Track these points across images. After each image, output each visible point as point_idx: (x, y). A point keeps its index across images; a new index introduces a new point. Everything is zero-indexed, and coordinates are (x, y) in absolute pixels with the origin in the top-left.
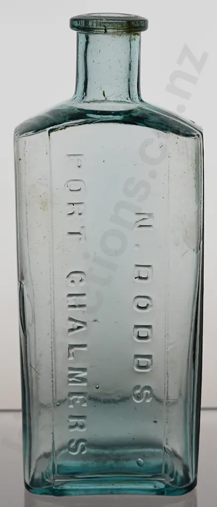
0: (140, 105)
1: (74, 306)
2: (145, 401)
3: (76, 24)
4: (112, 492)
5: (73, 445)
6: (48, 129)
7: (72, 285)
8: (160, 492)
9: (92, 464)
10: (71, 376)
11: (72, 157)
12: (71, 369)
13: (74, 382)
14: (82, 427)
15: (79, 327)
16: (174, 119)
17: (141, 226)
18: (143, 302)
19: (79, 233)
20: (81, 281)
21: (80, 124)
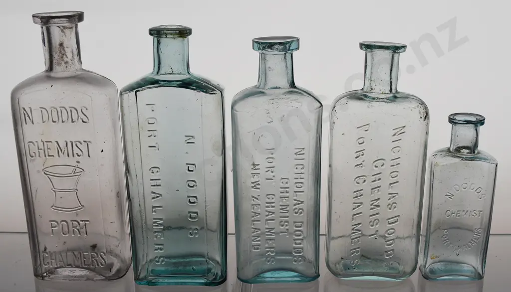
0: (188, 76)
1: (154, 186)
2: (195, 236)
3: (152, 32)
4: (182, 283)
5: (157, 259)
6: (135, 90)
7: (153, 174)
8: (206, 284)
9: (170, 268)
10: (154, 222)
11: (149, 106)
12: (154, 219)
13: (156, 226)
14: (161, 249)
15: (157, 197)
16: (206, 84)
17: (188, 143)
18: (192, 184)
19: (155, 147)
20: (157, 172)
21: (156, 87)
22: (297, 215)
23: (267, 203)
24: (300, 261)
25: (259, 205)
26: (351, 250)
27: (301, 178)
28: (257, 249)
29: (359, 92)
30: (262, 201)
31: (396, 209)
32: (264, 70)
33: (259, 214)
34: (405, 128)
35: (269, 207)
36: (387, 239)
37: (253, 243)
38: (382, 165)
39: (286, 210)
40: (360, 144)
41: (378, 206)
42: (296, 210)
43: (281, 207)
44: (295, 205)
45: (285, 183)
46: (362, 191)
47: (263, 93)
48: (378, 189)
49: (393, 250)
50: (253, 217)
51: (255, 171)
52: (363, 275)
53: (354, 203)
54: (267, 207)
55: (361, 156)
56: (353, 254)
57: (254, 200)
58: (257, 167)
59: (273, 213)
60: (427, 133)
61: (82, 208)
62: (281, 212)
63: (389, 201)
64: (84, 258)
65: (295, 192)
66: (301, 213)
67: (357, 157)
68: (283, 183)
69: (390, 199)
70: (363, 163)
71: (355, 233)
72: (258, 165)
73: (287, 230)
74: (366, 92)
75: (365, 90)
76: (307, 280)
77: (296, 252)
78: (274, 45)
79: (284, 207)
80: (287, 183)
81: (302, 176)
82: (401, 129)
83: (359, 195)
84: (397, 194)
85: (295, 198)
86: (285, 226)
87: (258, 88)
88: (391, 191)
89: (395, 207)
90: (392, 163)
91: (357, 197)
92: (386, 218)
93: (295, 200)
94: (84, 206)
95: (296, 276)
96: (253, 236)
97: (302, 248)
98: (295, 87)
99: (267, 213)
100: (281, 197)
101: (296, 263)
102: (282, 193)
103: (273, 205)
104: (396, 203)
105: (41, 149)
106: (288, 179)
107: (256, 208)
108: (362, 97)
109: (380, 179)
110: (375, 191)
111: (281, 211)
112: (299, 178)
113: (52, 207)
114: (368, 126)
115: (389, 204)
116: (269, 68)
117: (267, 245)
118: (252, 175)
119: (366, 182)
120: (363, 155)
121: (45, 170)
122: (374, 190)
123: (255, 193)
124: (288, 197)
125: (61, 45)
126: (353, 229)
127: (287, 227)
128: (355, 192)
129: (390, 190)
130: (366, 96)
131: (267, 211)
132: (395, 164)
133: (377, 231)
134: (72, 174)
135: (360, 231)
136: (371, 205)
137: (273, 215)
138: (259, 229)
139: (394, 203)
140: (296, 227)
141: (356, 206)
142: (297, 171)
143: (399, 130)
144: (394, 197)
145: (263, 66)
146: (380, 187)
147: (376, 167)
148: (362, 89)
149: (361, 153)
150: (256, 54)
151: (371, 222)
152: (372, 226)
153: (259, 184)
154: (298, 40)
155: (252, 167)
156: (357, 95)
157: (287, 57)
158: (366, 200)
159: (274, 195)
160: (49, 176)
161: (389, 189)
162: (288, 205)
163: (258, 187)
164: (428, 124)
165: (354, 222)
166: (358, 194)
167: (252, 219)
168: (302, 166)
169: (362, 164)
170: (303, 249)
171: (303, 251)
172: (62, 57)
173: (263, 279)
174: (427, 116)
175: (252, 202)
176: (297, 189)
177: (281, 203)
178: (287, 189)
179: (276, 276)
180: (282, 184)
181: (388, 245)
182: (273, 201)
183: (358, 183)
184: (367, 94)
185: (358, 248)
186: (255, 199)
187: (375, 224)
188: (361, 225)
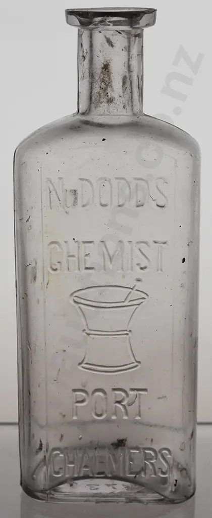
61: (136, 366)
64: (131, 460)
94: (139, 362)
105: (73, 256)
113: (80, 364)
121: (75, 295)
125: (106, 67)
134: (126, 303)
160: (82, 306)
172: (105, 90)
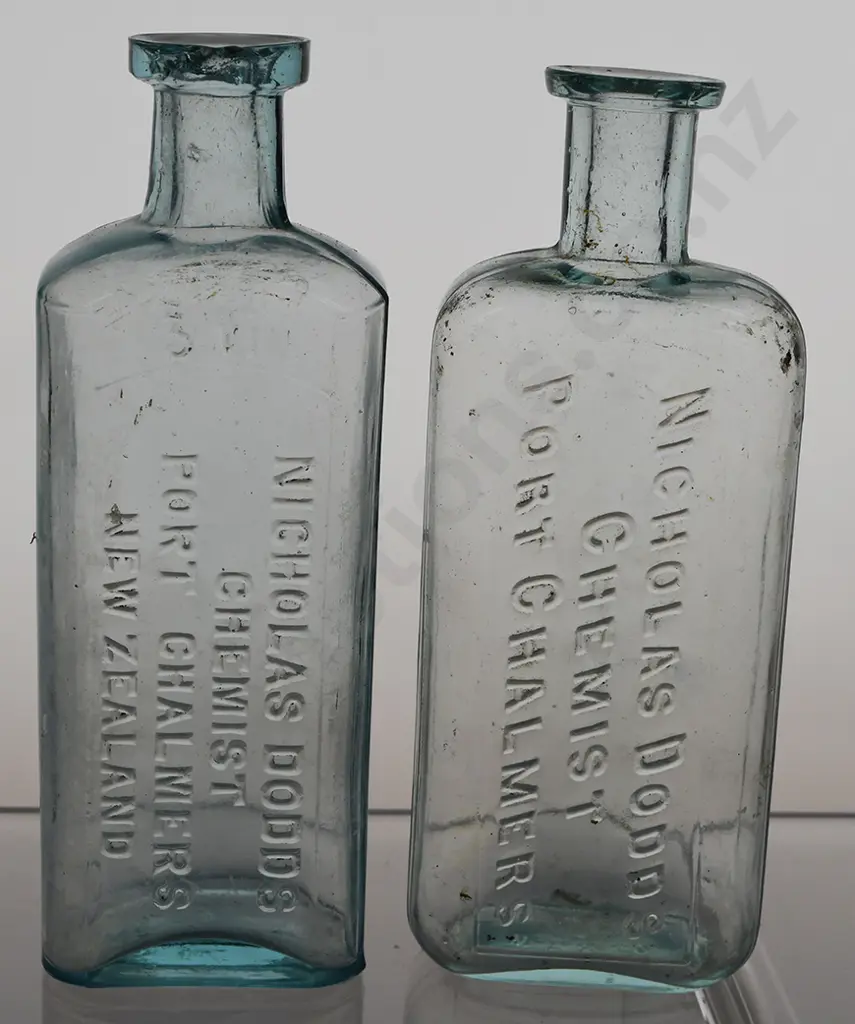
22: (279, 718)
23: (164, 667)
24: (287, 904)
25: (132, 674)
26: (500, 863)
27: (296, 575)
28: (123, 849)
29: (544, 255)
30: (147, 658)
31: (668, 710)
32: (168, 153)
33: (131, 709)
34: (707, 395)
35: (169, 684)
36: (637, 826)
37: (108, 824)
38: (620, 538)
39: (236, 699)
40: (534, 451)
41: (604, 696)
42: (277, 701)
43: (216, 686)
44: (272, 679)
45: (233, 590)
46: (543, 636)
47: (163, 239)
48: (602, 628)
49: (659, 869)
50: (107, 720)
51: (118, 538)
52: (546, 965)
53: (511, 681)
54: (162, 683)
55: (537, 501)
56: (505, 879)
57: (111, 655)
58: (127, 526)
59: (187, 707)
60: (798, 420)
62: (218, 707)
63: (645, 677)
65: (274, 627)
66: (294, 713)
67: (522, 504)
68: (225, 591)
69: (646, 670)
70: (547, 526)
71: (512, 796)
72: (131, 516)
73: (241, 777)
74: (567, 257)
75: (565, 249)
76: (312, 978)
77: (270, 867)
78: (209, 56)
79: (230, 688)
80: (241, 592)
81: (302, 565)
82: (689, 399)
83: (529, 650)
84: (675, 649)
85: (272, 651)
86: (230, 760)
87: (147, 222)
88: (652, 638)
89: (667, 703)
90: (656, 530)
91: (522, 657)
92: (636, 745)
93: (271, 659)
95: (273, 966)
96: (106, 799)
97: (295, 851)
98: (288, 226)
99: (164, 708)
100: (219, 648)
101: (272, 910)
102: (221, 629)
103: (186, 675)
104: (670, 686)
106: (245, 576)
107: (119, 685)
108: (552, 274)
109: (609, 592)
110: (589, 637)
111: (218, 701)
112: (289, 572)
114: (566, 382)
115: (645, 690)
116: (194, 147)
117: (158, 835)
118: (107, 556)
119: (557, 602)
120: (544, 496)
122: (586, 632)
123: (117, 624)
124: (245, 648)
126: (506, 783)
127: (239, 767)
128: (514, 638)
129: (649, 635)
130: (566, 270)
131: (162, 700)
132: (668, 535)
133: (599, 793)
135: (531, 789)
136: (578, 689)
137: (187, 717)
138: (130, 771)
139: (664, 686)
140: (275, 765)
141: (519, 694)
142: (282, 547)
143: (682, 403)
144: (662, 661)
145: (169, 135)
146: (607, 621)
147: (596, 542)
148: (557, 246)
149: (537, 487)
150: (143, 94)
151: (573, 757)
152: (580, 772)
153: (132, 593)
154: (303, 46)
155: (109, 523)
156: (536, 266)
157: (260, 112)
158: (557, 672)
159: (189, 636)
161: (645, 630)
162: (244, 681)
163: (129, 601)
164: (800, 384)
165: (511, 755)
166: (527, 644)
167: (105, 728)
168: (300, 528)
169: (540, 530)
170: (298, 856)
171: (298, 864)
173: (144, 973)
174: (795, 355)
175: (106, 660)
176: (285, 616)
177: (218, 671)
178: (242, 617)
179: (195, 960)
180: (222, 596)
181: (640, 850)
182: (187, 659)
183: (527, 604)
184: (571, 263)
185: (527, 857)
186: (114, 650)
187: (590, 765)
188: (534, 769)
